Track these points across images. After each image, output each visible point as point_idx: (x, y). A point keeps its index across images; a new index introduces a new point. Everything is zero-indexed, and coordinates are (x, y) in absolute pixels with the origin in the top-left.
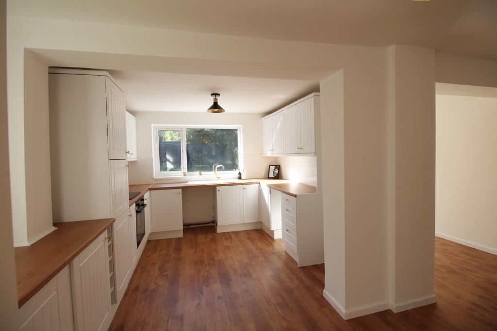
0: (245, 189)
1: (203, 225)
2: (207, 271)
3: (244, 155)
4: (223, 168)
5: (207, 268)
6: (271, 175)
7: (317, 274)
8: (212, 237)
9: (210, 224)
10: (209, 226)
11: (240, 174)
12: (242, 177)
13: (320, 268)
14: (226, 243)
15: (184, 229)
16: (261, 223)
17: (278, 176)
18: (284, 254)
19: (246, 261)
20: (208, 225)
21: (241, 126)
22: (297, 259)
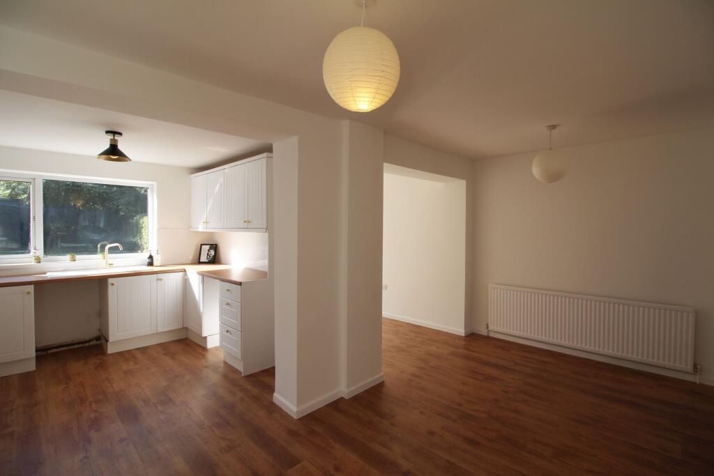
0: (161, 280)
1: (76, 346)
2: (95, 411)
3: (159, 229)
4: (121, 248)
5: (94, 406)
6: (204, 259)
7: (266, 379)
8: (98, 361)
9: (91, 343)
10: (90, 347)
11: (151, 257)
12: (155, 263)
13: (270, 372)
14: (125, 367)
15: (37, 357)
16: (186, 329)
17: (215, 260)
18: (222, 365)
19: (164, 384)
20: (87, 344)
21: (155, 183)
22: (240, 367)
